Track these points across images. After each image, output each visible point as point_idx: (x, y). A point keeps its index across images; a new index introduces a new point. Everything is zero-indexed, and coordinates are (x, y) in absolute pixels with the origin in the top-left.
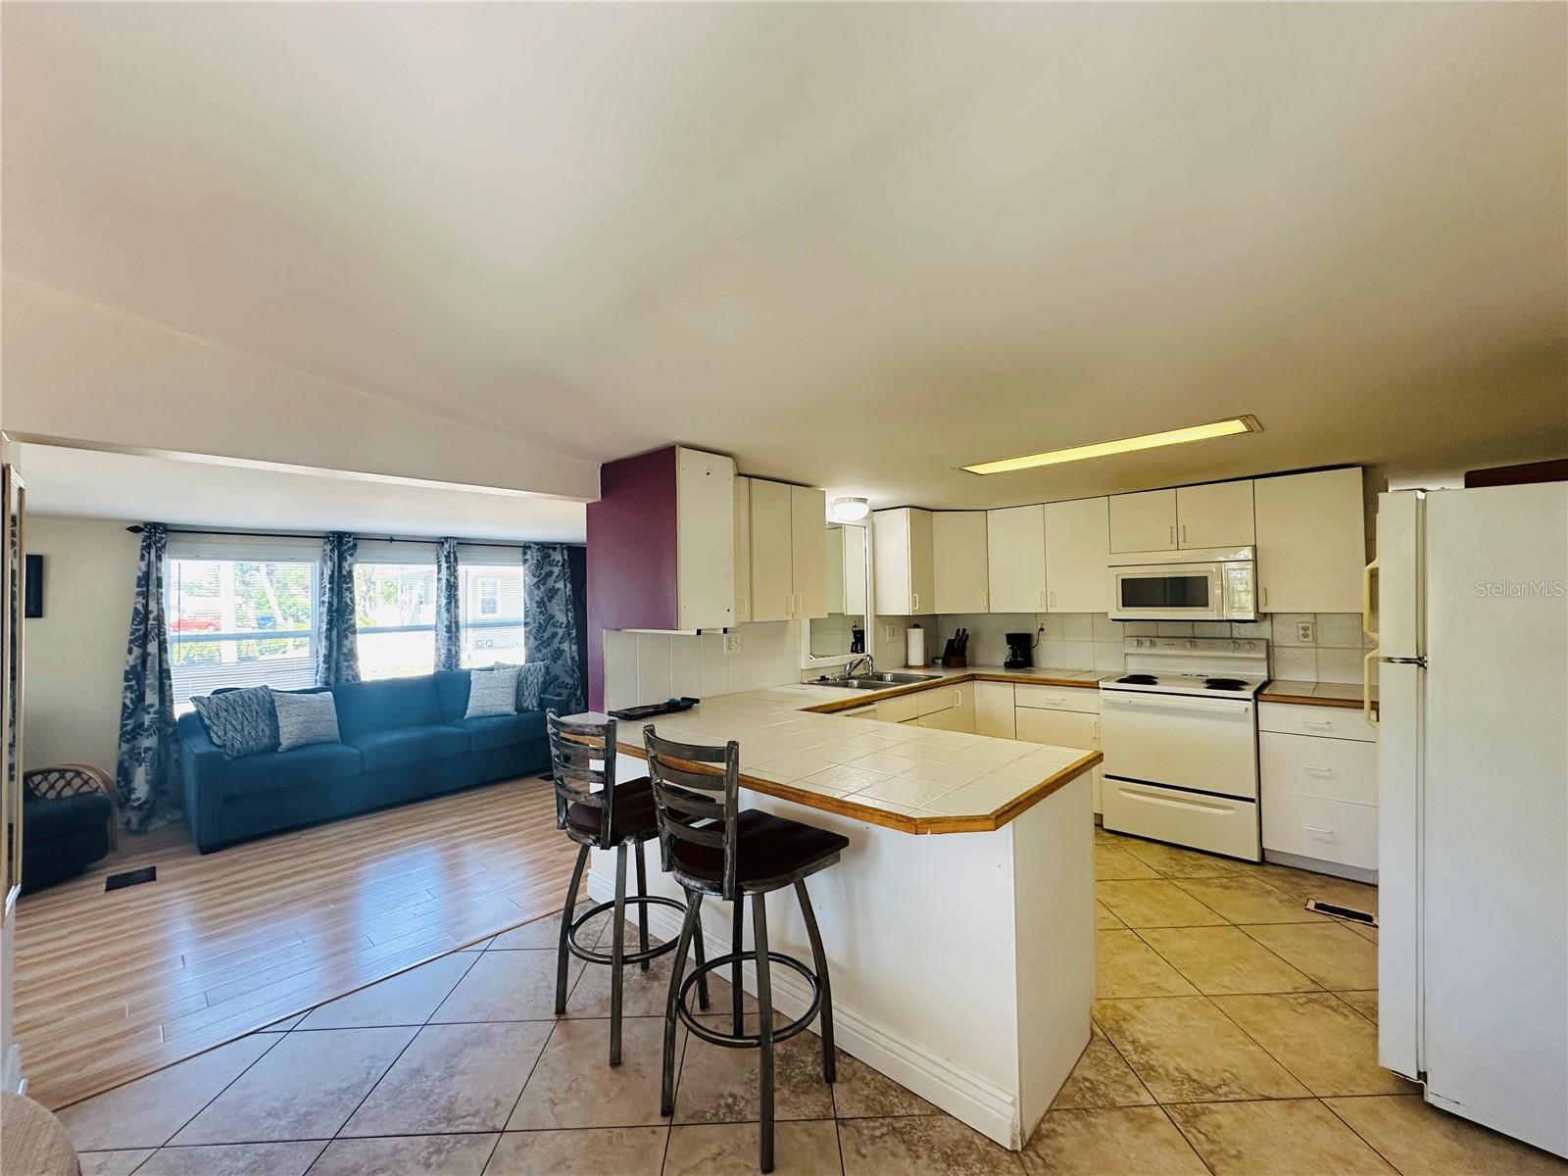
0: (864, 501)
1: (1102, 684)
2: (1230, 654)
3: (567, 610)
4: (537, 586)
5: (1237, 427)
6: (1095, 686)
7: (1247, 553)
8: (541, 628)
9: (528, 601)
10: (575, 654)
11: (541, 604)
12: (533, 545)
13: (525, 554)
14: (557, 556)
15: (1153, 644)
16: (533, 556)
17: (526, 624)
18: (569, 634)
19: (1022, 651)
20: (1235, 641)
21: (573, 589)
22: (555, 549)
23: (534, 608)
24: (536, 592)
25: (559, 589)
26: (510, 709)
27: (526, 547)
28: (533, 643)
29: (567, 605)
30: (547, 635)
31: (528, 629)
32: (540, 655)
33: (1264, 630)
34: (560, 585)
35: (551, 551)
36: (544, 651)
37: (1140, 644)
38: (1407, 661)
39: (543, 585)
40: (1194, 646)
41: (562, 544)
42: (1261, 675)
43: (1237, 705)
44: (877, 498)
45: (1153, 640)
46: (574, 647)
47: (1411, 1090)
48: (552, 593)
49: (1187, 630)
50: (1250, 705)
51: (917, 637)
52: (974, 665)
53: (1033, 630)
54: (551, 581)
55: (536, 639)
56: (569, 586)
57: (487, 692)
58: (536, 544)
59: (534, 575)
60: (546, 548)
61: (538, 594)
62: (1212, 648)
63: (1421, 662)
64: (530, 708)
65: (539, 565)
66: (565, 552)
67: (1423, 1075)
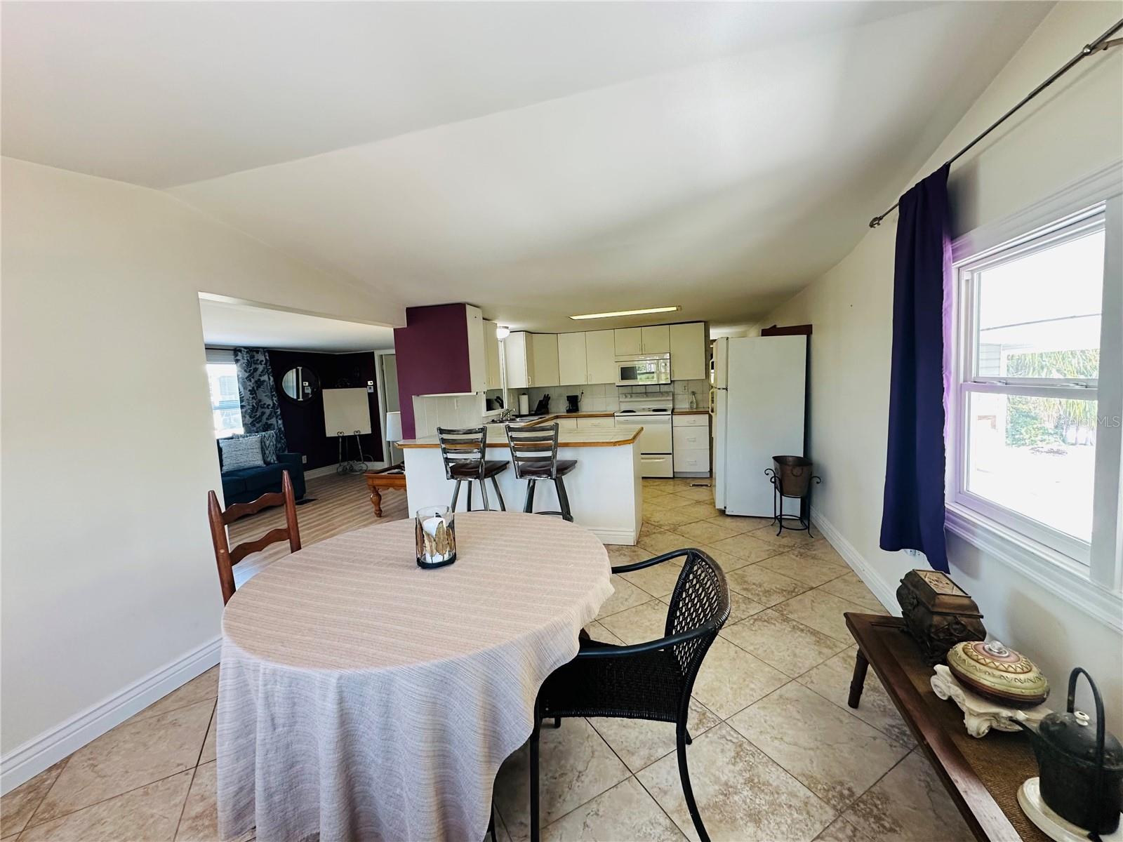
0: (507, 328)
1: (616, 414)
2: (660, 399)
3: (272, 396)
4: (249, 378)
5: (675, 309)
6: (613, 415)
7: (667, 356)
8: (254, 409)
9: (242, 390)
10: (281, 426)
11: (253, 392)
12: (243, 349)
13: (236, 355)
14: (261, 357)
15: (631, 397)
16: (244, 358)
17: (242, 407)
18: (276, 413)
19: (574, 405)
20: (661, 393)
21: (274, 381)
22: (257, 352)
23: (248, 395)
24: (248, 383)
25: (264, 381)
26: (260, 462)
27: (236, 350)
28: (248, 420)
29: (272, 392)
30: (258, 414)
31: (244, 410)
32: (255, 428)
33: (671, 388)
34: (265, 378)
35: (255, 353)
36: (257, 425)
37: (626, 397)
38: (724, 389)
39: (253, 378)
40: (647, 396)
41: (263, 348)
42: (671, 406)
43: (666, 417)
44: (512, 326)
45: (631, 394)
46: (280, 422)
47: (722, 513)
48: (259, 384)
49: (643, 390)
50: (670, 416)
51: (524, 400)
52: (552, 413)
53: (578, 393)
54: (257, 374)
55: (250, 417)
56: (272, 379)
57: (238, 453)
58: (245, 348)
59: (245, 371)
60: (252, 350)
61: (250, 385)
62: (653, 397)
63: (727, 389)
64: (272, 461)
65: (249, 364)
66: (267, 354)
67: (725, 508)
